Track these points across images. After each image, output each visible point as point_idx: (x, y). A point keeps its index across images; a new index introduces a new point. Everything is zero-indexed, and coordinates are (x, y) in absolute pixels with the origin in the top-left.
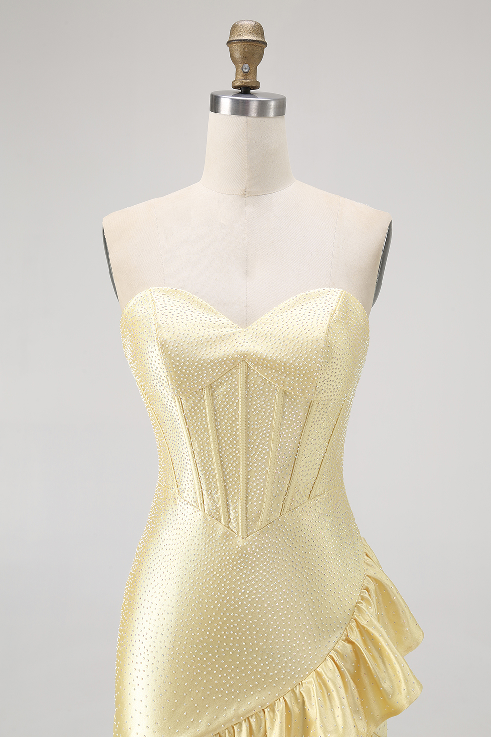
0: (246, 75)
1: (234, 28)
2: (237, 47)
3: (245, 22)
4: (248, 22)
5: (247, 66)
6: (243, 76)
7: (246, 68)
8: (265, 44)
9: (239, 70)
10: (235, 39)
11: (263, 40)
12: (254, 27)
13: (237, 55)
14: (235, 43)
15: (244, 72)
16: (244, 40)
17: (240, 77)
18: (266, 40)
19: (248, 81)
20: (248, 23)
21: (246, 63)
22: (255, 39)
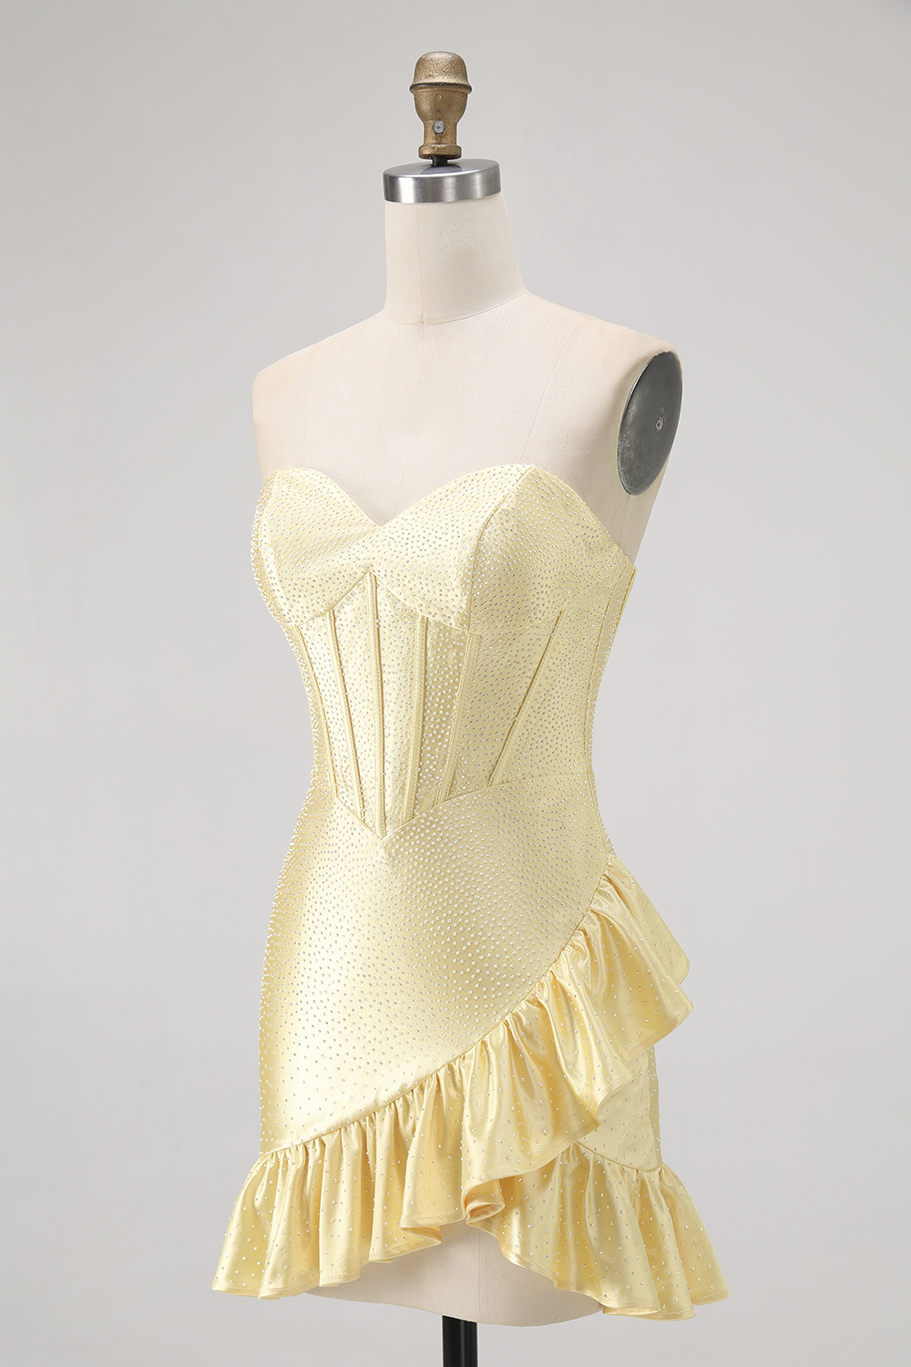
0: (439, 137)
1: (421, 63)
2: (426, 95)
3: (437, 56)
4: (442, 55)
5: (440, 124)
6: (436, 138)
7: (439, 127)
8: (469, 88)
9: (430, 129)
10: (421, 82)
11: (466, 83)
12: (451, 62)
13: (426, 107)
14: (422, 88)
15: (436, 134)
16: (436, 84)
17: (431, 140)
18: (470, 82)
19: (443, 147)
20: (441, 58)
21: (439, 119)
22: (452, 81)
